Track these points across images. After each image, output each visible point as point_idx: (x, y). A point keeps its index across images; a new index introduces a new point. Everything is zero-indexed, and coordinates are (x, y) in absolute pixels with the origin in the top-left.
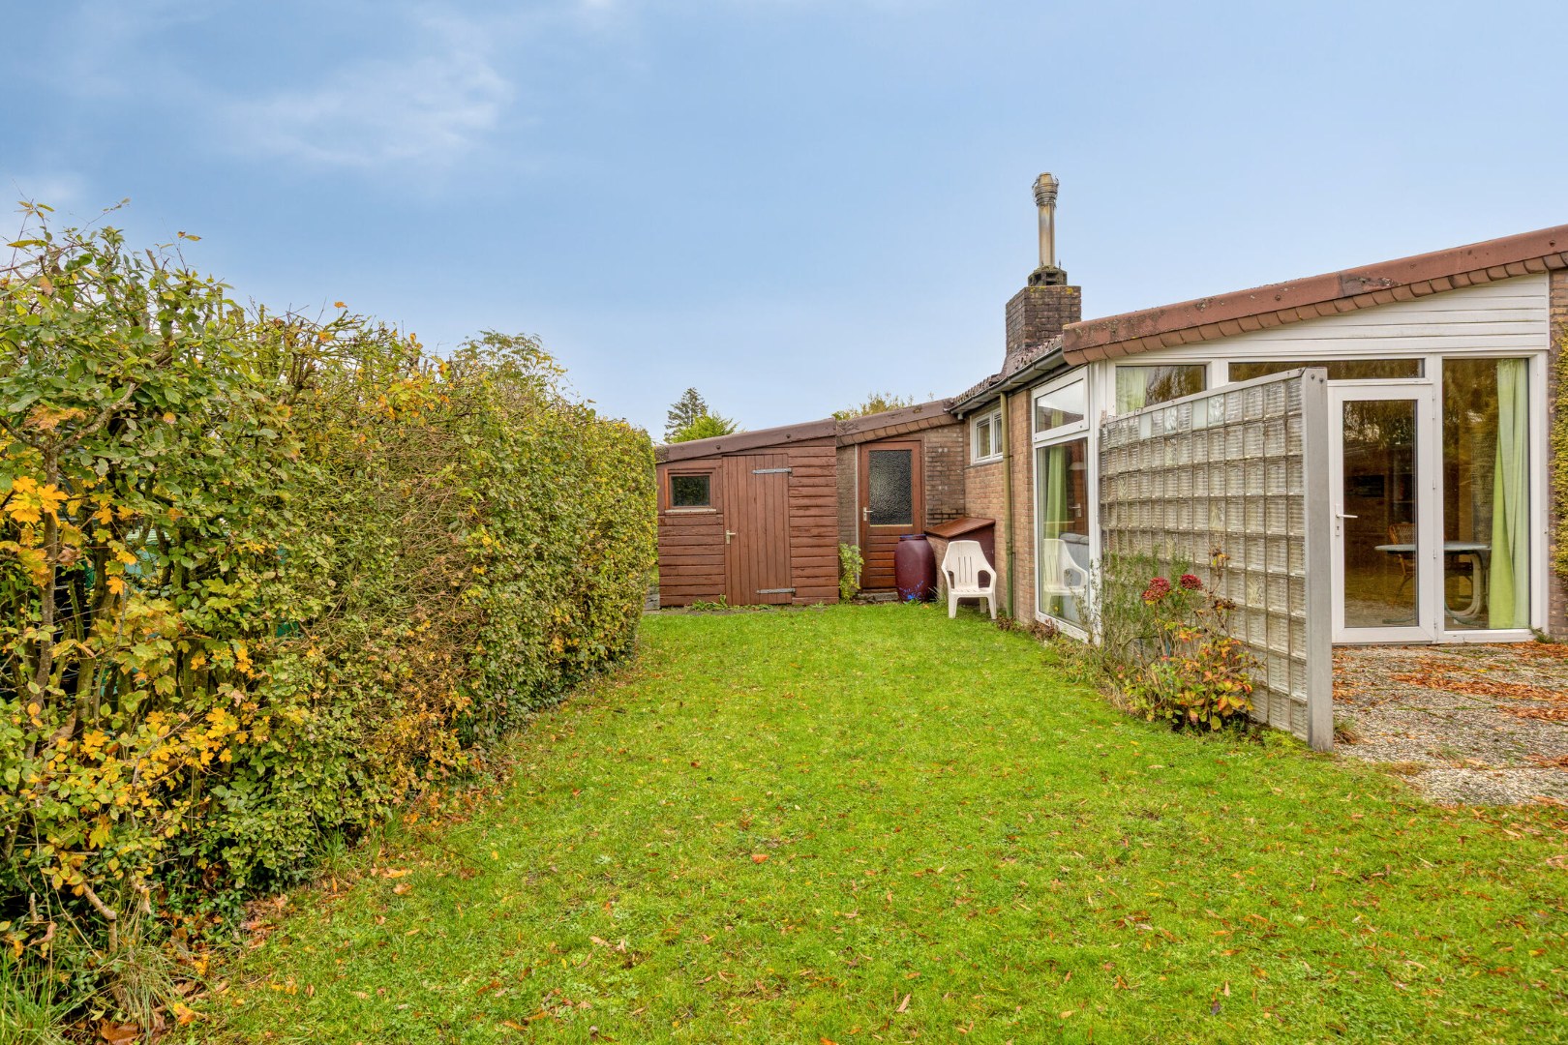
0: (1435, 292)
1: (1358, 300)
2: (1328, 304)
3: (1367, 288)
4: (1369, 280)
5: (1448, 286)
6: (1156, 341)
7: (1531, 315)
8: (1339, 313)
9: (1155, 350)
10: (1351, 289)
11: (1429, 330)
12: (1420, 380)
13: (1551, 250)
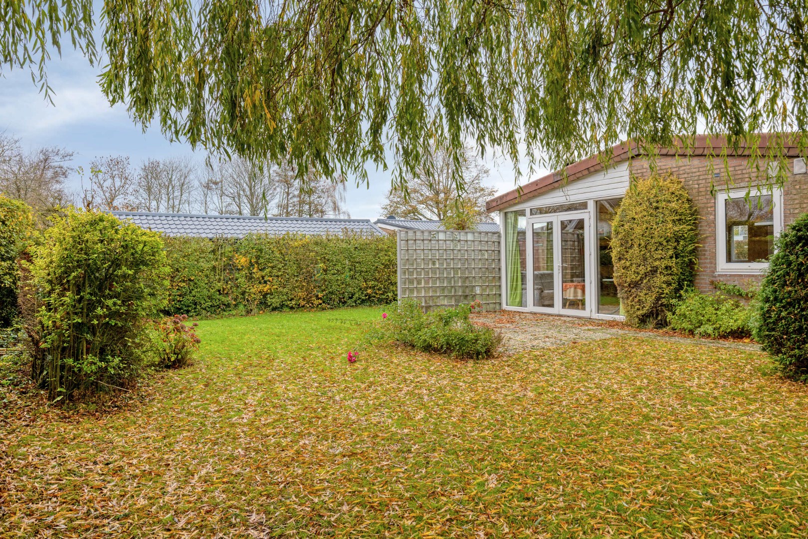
0: (584, 175)
1: (559, 182)
2: (551, 185)
7: (621, 179)
9: (510, 206)
10: (557, 178)
11: (587, 190)
12: (586, 211)
13: (623, 151)
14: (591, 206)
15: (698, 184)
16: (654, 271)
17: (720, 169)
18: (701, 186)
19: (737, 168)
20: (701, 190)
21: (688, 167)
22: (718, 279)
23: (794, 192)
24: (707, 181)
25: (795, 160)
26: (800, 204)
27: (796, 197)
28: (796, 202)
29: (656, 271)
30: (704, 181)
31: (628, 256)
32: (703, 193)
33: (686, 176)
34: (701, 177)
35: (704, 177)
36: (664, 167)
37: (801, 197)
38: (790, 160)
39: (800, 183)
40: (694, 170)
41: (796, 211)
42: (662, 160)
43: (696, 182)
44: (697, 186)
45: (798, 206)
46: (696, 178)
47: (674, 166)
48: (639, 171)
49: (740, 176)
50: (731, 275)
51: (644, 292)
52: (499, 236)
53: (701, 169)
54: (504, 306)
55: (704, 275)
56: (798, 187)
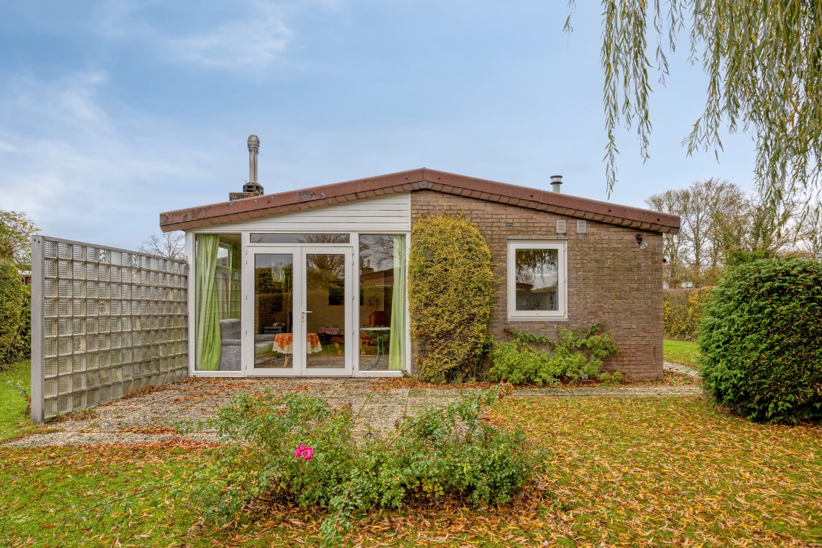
0: (348, 201)
1: (310, 204)
2: (295, 206)
3: (314, 198)
4: (315, 194)
5: (355, 198)
6: (207, 221)
7: (401, 214)
8: (300, 211)
9: (206, 226)
10: (305, 198)
11: (350, 220)
12: (347, 245)
13: (407, 182)
14: (354, 240)
15: (492, 231)
16: (472, 318)
17: (513, 219)
18: (494, 233)
19: (529, 221)
20: (494, 237)
21: (481, 212)
22: (511, 326)
23: (577, 249)
24: (501, 229)
25: (578, 221)
26: (581, 259)
27: (578, 253)
28: (579, 257)
29: (473, 319)
30: (497, 229)
31: (439, 302)
32: (497, 241)
33: (478, 220)
34: (495, 225)
35: (497, 224)
36: (454, 208)
37: (582, 254)
38: (574, 221)
39: (581, 241)
40: (488, 216)
41: (579, 266)
42: (452, 200)
43: (489, 228)
44: (490, 233)
45: (579, 262)
46: (489, 225)
47: (466, 208)
48: (424, 208)
49: (532, 229)
50: (522, 322)
51: (457, 343)
52: (187, 268)
53: (494, 216)
54: (193, 372)
55: (496, 323)
56: (580, 245)
